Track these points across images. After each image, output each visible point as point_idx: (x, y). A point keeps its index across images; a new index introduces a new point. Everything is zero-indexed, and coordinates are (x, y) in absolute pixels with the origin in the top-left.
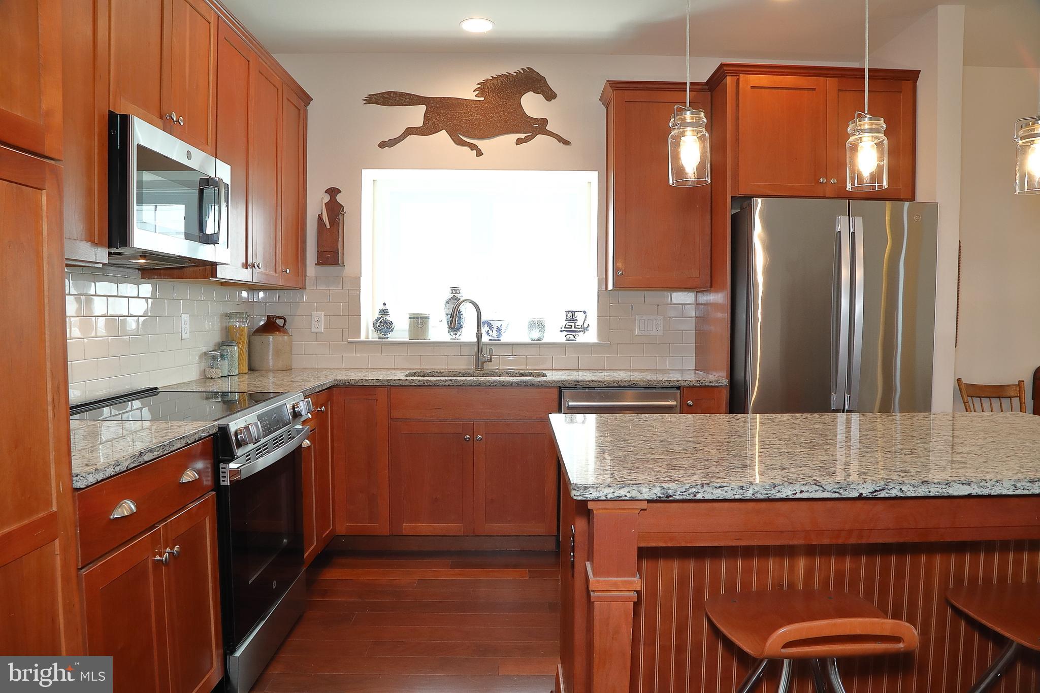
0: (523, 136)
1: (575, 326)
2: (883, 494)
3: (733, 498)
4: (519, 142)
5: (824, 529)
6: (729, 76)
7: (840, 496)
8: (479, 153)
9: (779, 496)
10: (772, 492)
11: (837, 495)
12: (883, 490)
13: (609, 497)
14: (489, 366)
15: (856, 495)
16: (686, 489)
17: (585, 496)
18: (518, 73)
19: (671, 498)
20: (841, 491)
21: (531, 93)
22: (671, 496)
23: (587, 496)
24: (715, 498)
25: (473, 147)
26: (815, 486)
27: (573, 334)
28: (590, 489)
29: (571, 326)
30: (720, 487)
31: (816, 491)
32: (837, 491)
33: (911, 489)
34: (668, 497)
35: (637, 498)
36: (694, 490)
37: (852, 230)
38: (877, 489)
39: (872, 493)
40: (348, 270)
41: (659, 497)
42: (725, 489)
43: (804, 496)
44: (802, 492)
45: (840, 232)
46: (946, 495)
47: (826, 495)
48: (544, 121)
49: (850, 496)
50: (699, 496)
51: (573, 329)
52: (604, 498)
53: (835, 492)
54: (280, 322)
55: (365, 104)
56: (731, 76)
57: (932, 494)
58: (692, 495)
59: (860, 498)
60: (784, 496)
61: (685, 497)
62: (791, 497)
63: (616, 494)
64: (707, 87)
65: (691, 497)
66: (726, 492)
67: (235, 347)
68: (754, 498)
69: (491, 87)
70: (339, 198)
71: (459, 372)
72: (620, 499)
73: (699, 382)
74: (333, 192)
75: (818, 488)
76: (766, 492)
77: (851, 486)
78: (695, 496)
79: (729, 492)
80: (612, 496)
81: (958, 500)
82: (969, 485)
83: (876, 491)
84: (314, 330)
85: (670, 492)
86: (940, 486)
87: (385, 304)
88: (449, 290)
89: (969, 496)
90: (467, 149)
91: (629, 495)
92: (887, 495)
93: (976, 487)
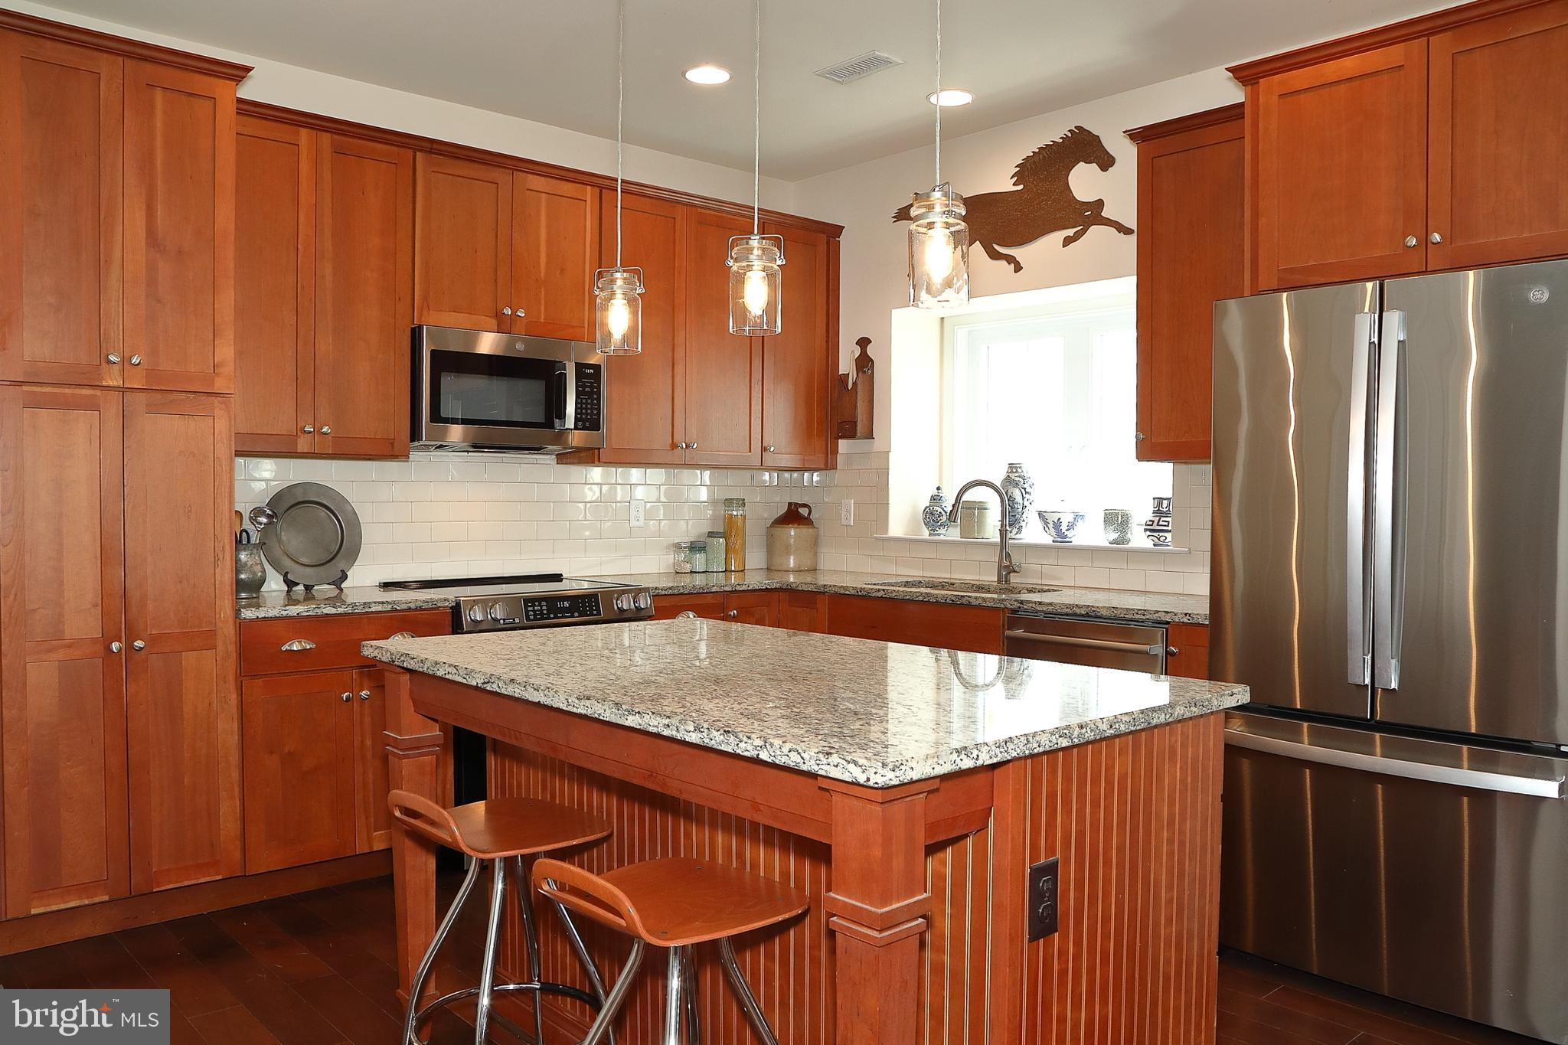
0: (1071, 232)
1: (1158, 522)
4: (1067, 241)
6: (1248, 85)
8: (1018, 268)
14: (1014, 579)
18: (1065, 139)
21: (1082, 164)
25: (1010, 259)
27: (1156, 534)
29: (1153, 521)
40: (877, 444)
48: (1100, 203)
51: (1155, 527)
54: (804, 511)
55: (895, 221)
56: (1251, 85)
67: (721, 540)
69: (1031, 168)
70: (870, 350)
71: (973, 585)
73: (1188, 617)
74: (864, 342)
84: (844, 522)
87: (938, 488)
88: (1006, 468)
90: (1004, 263)
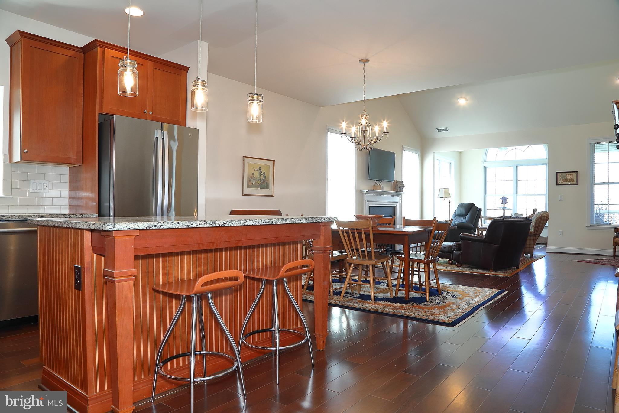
2: (226, 225)
3: (175, 228)
5: (205, 242)
6: (99, 47)
7: (213, 226)
9: (192, 226)
10: (189, 225)
11: (211, 226)
12: (226, 223)
13: (125, 229)
15: (217, 225)
16: (157, 224)
17: (114, 228)
19: (151, 228)
20: (213, 224)
22: (151, 227)
23: (115, 228)
24: (168, 228)
26: (204, 222)
28: (116, 225)
30: (170, 223)
31: (205, 224)
32: (212, 224)
33: (235, 222)
34: (149, 228)
35: (137, 229)
36: (160, 224)
37: (163, 137)
38: (225, 223)
39: (223, 224)
41: (146, 228)
42: (172, 223)
43: (201, 226)
44: (200, 224)
45: (157, 138)
46: (246, 225)
47: (208, 226)
49: (216, 226)
50: (162, 227)
52: (123, 229)
53: (211, 224)
56: (100, 47)
57: (241, 225)
58: (159, 227)
59: (219, 226)
60: (193, 226)
61: (156, 227)
62: (196, 227)
63: (128, 227)
64: (82, 50)
65: (159, 228)
66: (172, 225)
68: (183, 227)
72: (130, 229)
75: (205, 223)
76: (187, 225)
77: (216, 222)
78: (161, 227)
79: (174, 225)
80: (127, 228)
81: (250, 226)
82: (252, 221)
83: (224, 224)
85: (151, 225)
86: (244, 222)
89: (252, 225)
91: (133, 227)
92: (228, 226)
93: (254, 222)
